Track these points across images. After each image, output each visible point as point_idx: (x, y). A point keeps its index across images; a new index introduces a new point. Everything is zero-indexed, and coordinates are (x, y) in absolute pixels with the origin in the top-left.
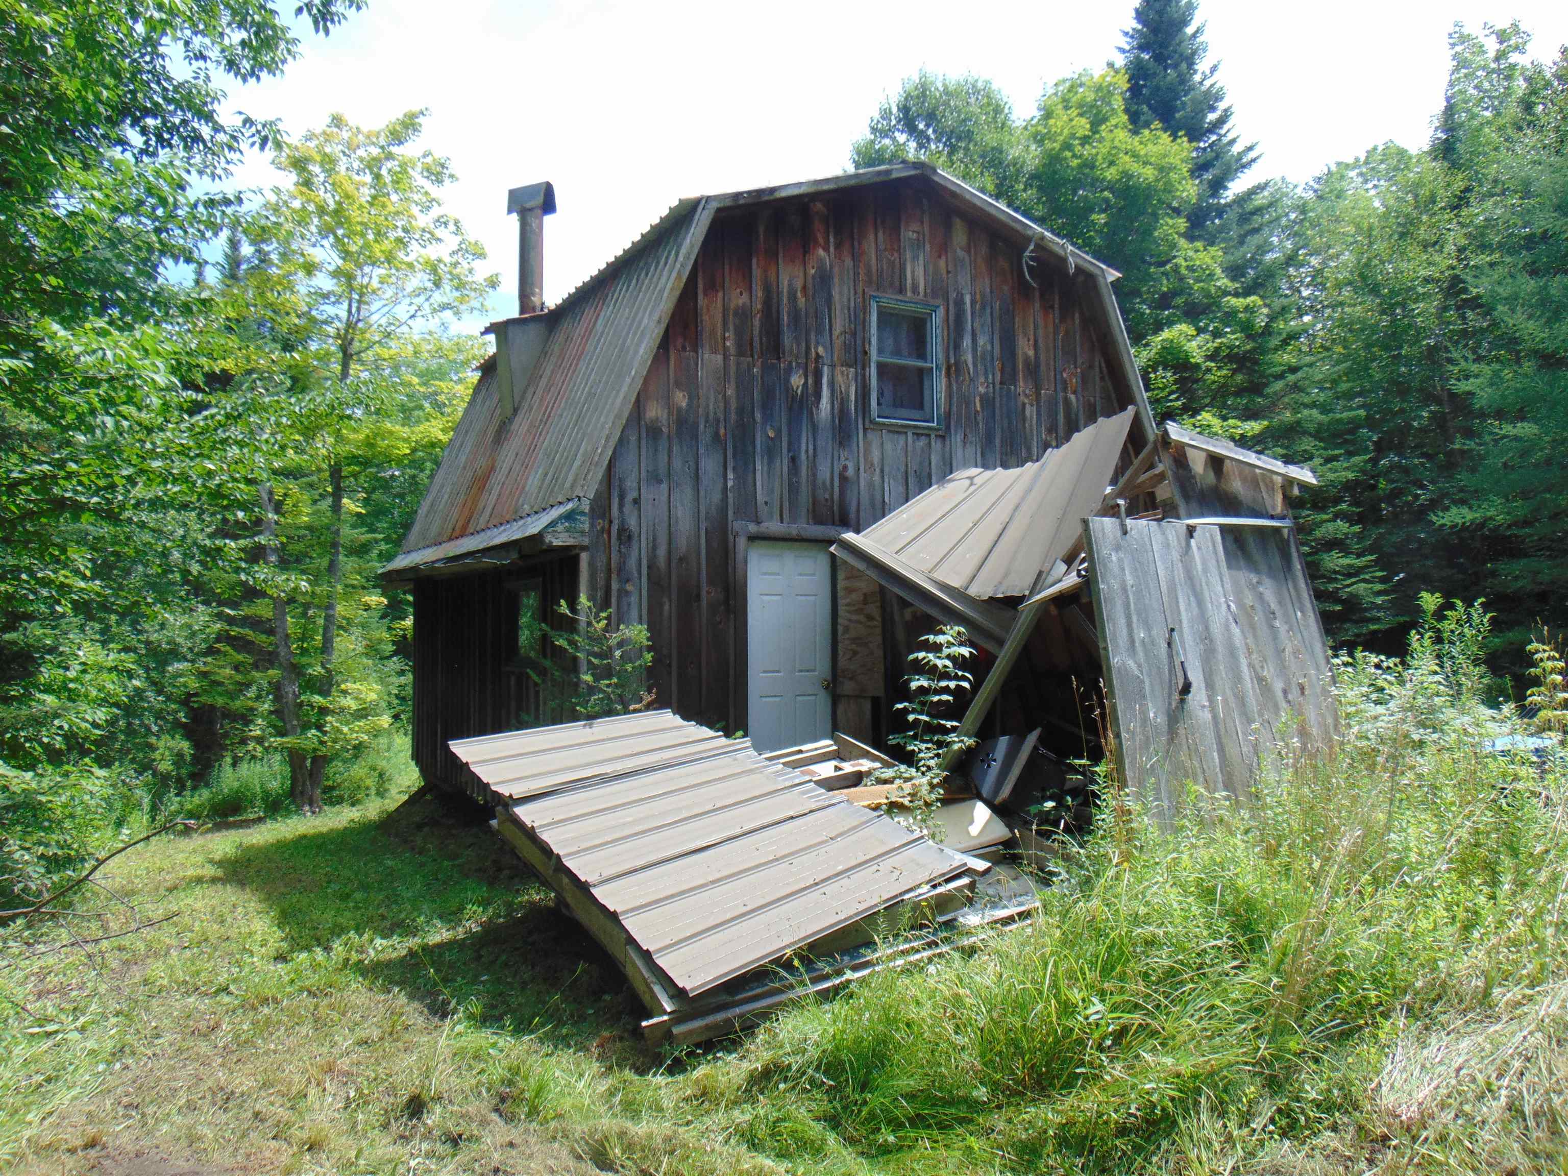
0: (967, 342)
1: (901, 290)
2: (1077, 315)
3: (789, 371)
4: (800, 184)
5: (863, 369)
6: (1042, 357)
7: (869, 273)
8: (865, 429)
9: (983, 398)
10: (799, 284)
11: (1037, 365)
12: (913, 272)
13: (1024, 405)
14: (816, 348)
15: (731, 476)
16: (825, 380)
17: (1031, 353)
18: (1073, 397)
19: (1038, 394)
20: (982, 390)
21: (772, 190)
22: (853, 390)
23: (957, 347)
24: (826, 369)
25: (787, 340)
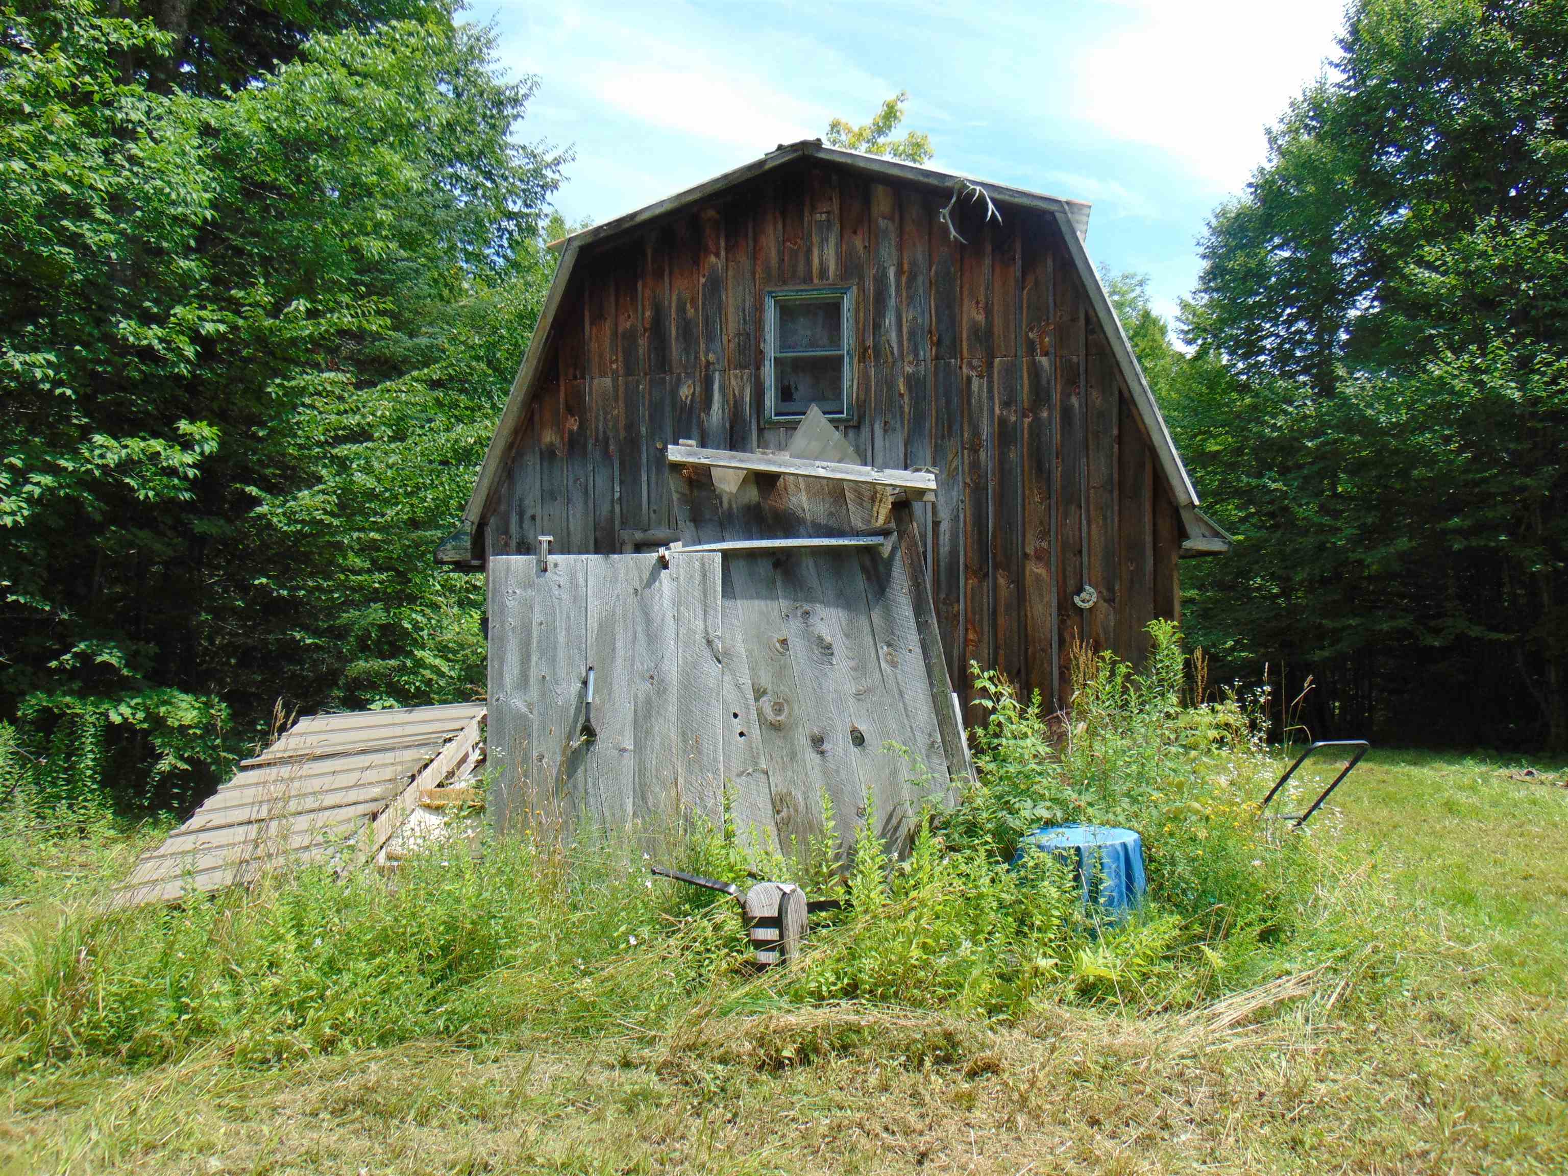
0: (890, 319)
1: (808, 279)
2: (1050, 263)
3: (678, 383)
4: (662, 202)
5: (758, 368)
6: (998, 321)
7: (767, 269)
8: (760, 430)
9: (909, 379)
10: (687, 295)
11: (989, 332)
12: (821, 257)
13: (969, 379)
14: (707, 354)
15: (617, 489)
16: (716, 386)
17: (980, 318)
18: (1044, 361)
19: (990, 365)
20: (909, 369)
21: (632, 216)
22: (748, 392)
23: (877, 326)
24: (717, 375)
25: (675, 350)
